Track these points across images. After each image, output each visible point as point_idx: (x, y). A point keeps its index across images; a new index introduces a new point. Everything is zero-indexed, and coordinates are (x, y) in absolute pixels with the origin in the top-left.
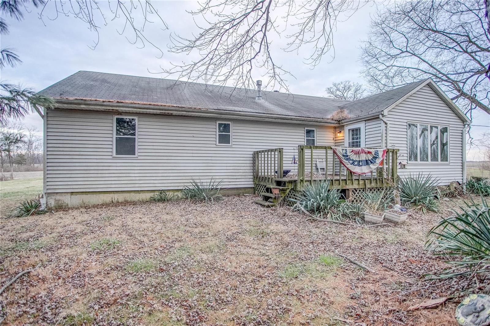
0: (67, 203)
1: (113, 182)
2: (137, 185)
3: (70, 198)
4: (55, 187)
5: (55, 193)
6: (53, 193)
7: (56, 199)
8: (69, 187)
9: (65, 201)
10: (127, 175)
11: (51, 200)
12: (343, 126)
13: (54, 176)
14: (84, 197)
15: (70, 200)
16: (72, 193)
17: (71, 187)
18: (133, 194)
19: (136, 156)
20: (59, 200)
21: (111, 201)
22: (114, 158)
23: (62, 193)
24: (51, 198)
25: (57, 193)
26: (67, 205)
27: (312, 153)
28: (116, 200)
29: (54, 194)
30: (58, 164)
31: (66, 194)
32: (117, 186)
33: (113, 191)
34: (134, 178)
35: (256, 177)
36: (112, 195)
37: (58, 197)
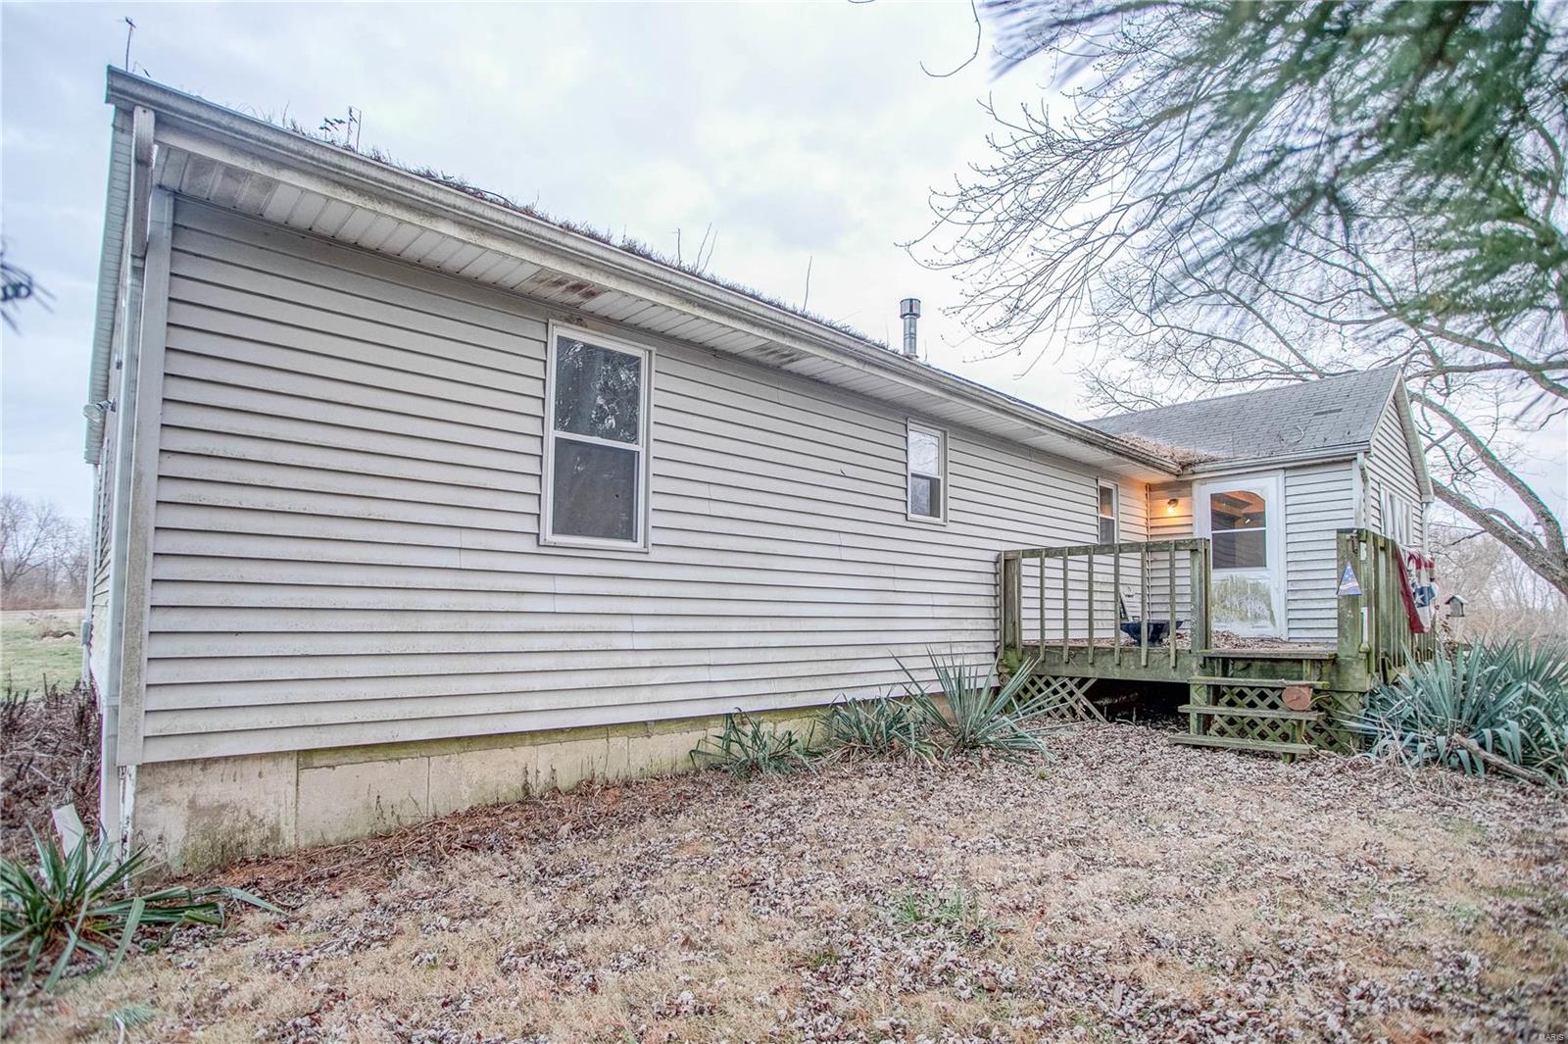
0: (270, 820)
1: (537, 682)
2: (643, 695)
3: (292, 789)
4: (202, 723)
5: (194, 761)
6: (182, 763)
7: (202, 802)
8: (292, 717)
9: (259, 812)
10: (602, 642)
11: (162, 809)
12: (1189, 484)
13: (199, 646)
14: (380, 774)
15: (291, 798)
16: (305, 757)
17: (311, 716)
18: (618, 741)
19: (638, 545)
20: (223, 807)
21: (519, 785)
22: (543, 550)
23: (244, 757)
24: (166, 801)
25: (207, 762)
26: (275, 834)
27: (1117, 566)
28: (544, 777)
29: (185, 772)
30: (230, 571)
31: (267, 766)
32: (554, 701)
33: (532, 734)
34: (630, 660)
35: (1008, 647)
36: (524, 754)
37: (213, 789)
